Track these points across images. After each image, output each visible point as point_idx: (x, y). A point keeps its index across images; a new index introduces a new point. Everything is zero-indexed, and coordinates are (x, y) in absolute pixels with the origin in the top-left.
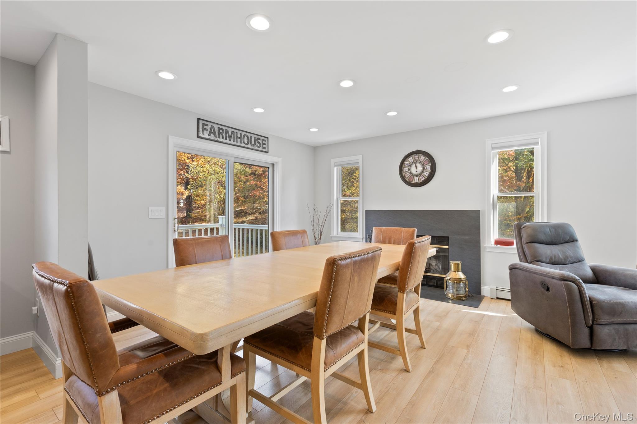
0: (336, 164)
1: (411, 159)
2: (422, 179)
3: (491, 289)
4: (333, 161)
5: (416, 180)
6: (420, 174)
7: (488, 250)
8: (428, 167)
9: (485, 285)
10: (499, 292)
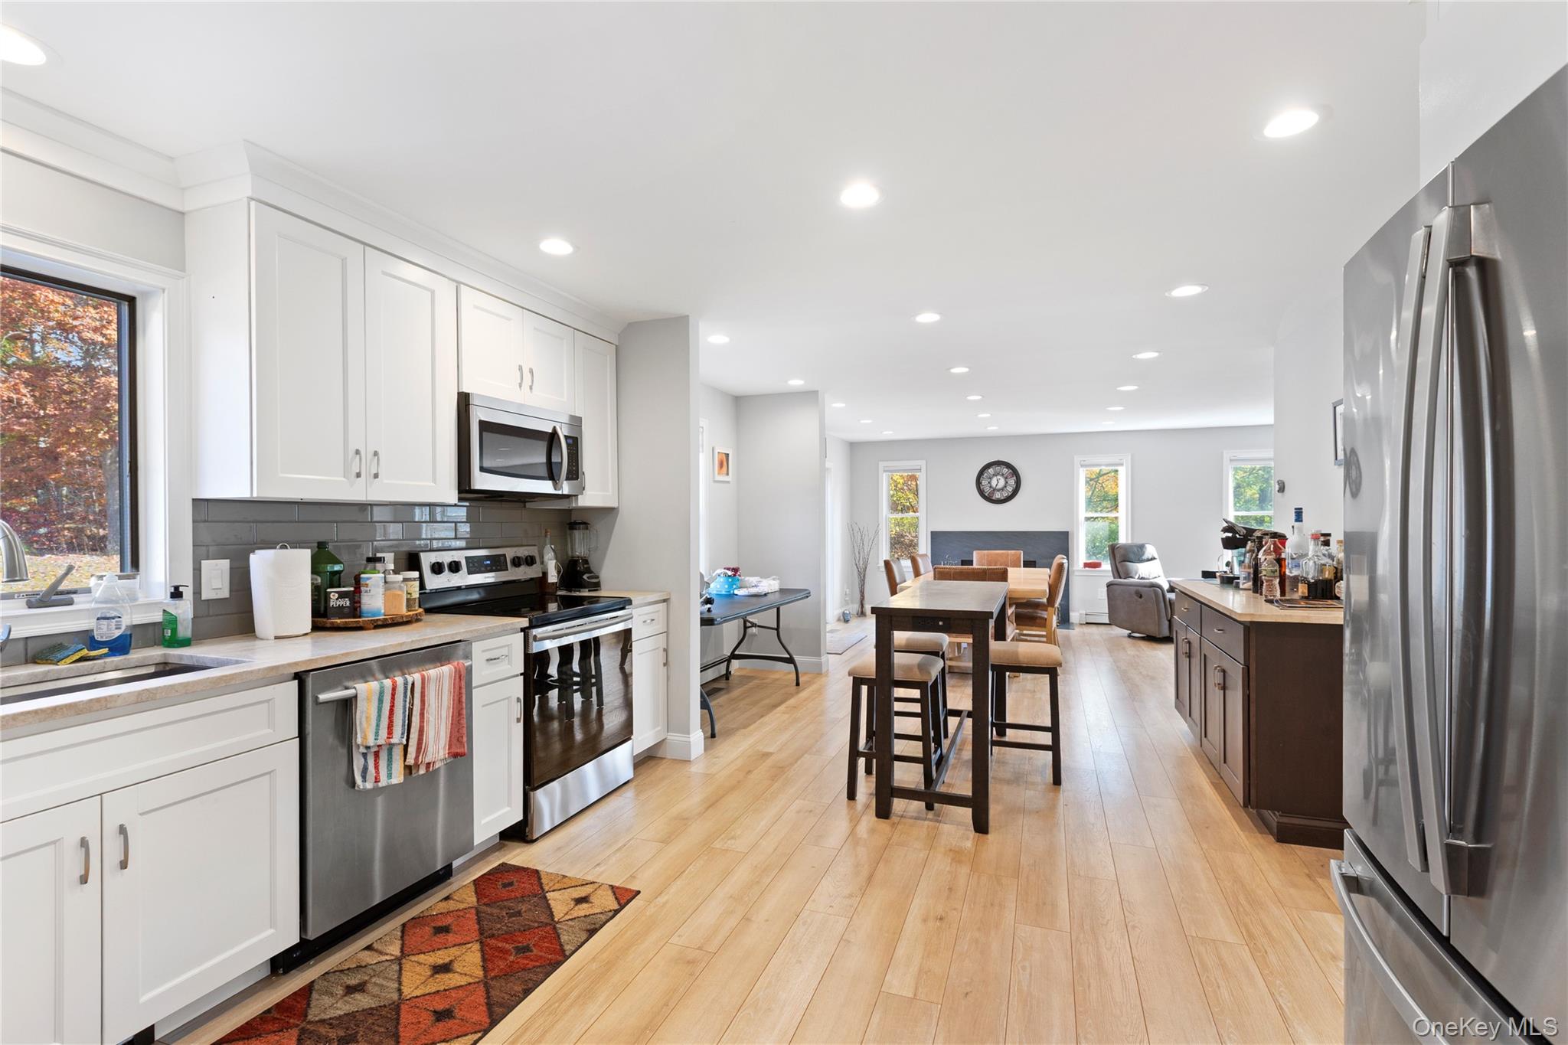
0: (887, 469)
1: (991, 471)
2: (1005, 494)
3: (1081, 614)
4: (882, 465)
5: (997, 495)
6: (1002, 489)
7: (1076, 573)
8: (1012, 481)
9: (1073, 611)
10: (1087, 616)
